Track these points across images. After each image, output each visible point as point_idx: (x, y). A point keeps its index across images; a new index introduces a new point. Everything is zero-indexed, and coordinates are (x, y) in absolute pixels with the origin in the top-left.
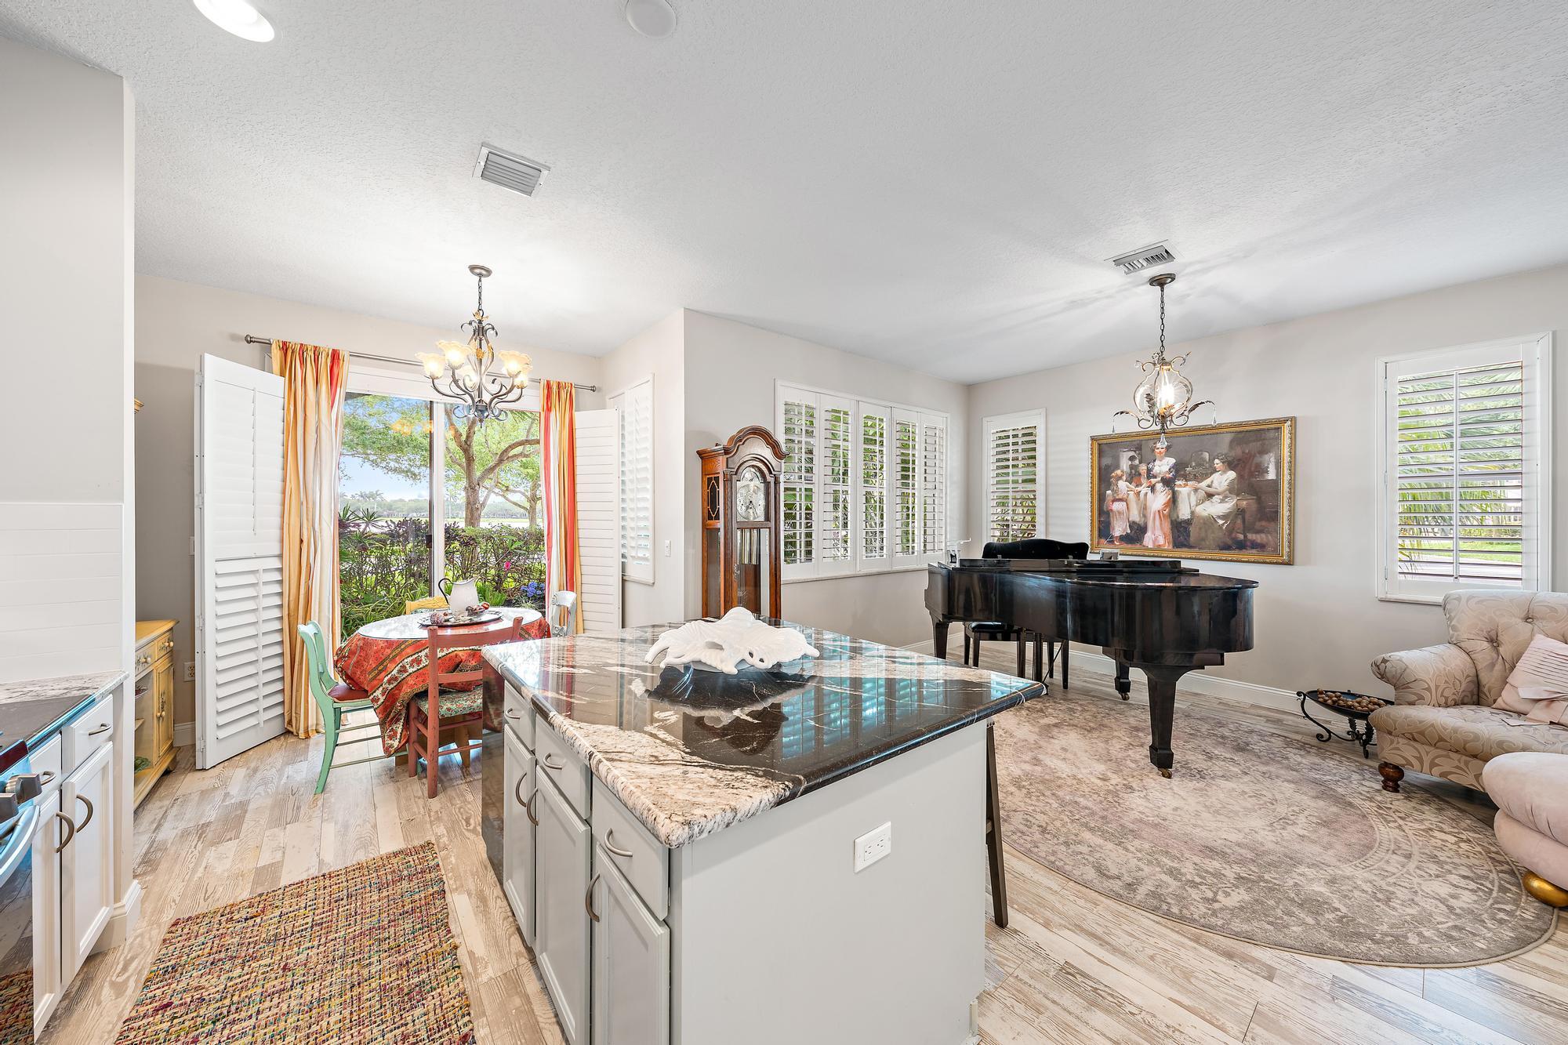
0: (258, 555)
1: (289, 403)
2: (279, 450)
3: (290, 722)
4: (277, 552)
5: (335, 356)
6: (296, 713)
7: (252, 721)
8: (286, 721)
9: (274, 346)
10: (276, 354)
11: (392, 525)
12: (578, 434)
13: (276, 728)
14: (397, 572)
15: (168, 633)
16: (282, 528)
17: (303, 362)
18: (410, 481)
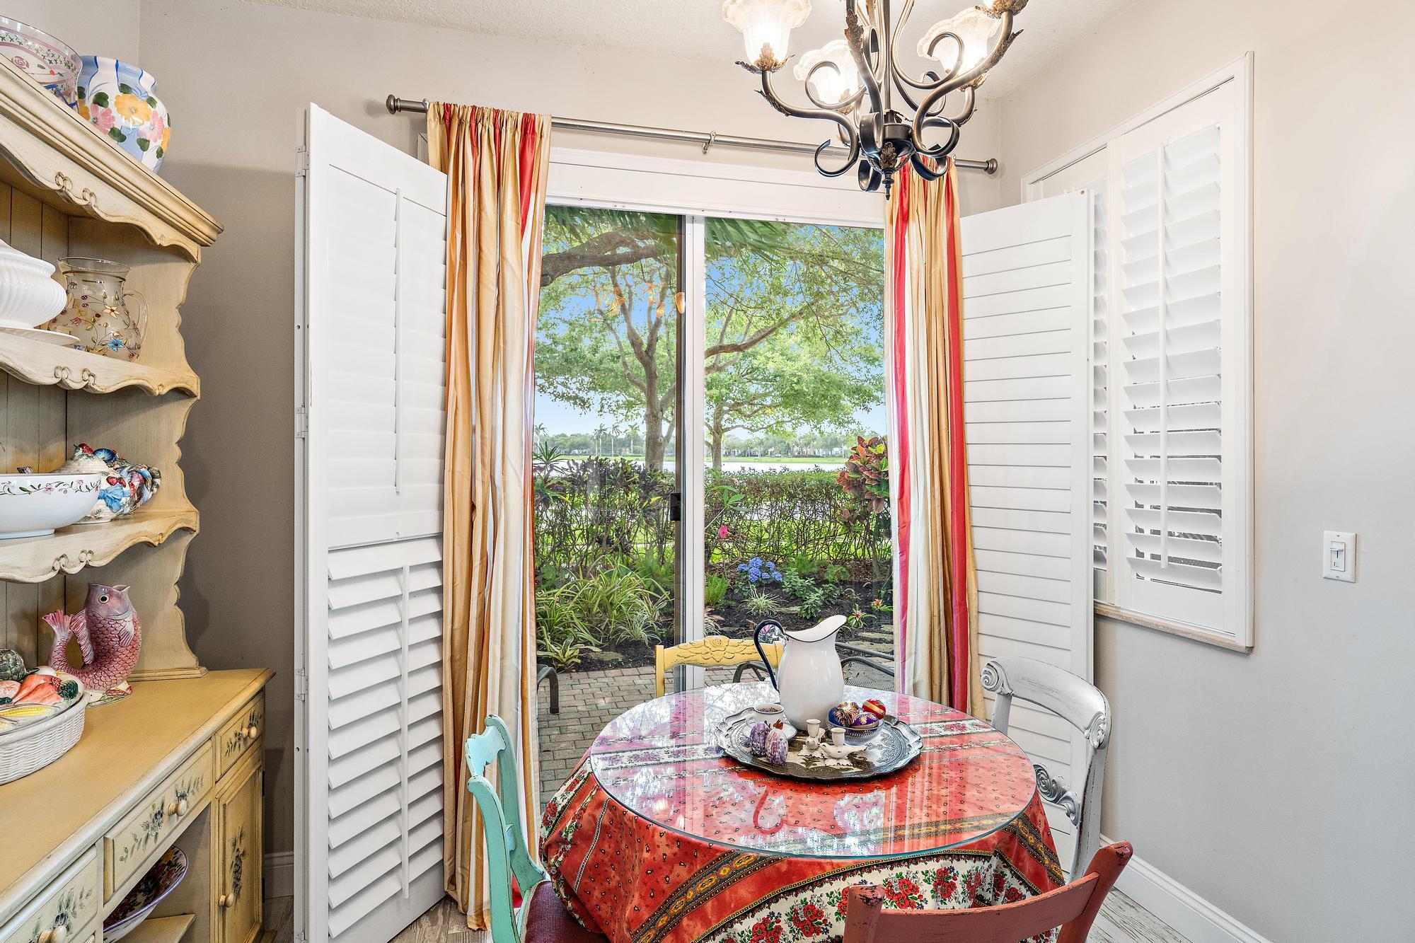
0: (403, 535)
1: (454, 226)
2: (439, 319)
3: (452, 881)
4: (434, 530)
5: (528, 126)
6: (462, 867)
7: (391, 887)
8: (447, 877)
9: (431, 114)
10: (434, 129)
11: (575, 467)
12: (967, 267)
13: (427, 896)
14: (578, 533)
15: (251, 704)
16: (442, 481)
17: (476, 145)
18: (578, 409)
